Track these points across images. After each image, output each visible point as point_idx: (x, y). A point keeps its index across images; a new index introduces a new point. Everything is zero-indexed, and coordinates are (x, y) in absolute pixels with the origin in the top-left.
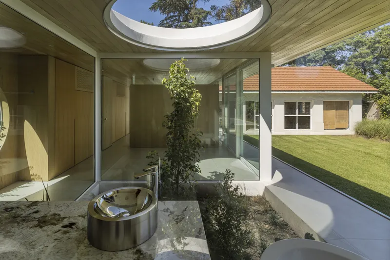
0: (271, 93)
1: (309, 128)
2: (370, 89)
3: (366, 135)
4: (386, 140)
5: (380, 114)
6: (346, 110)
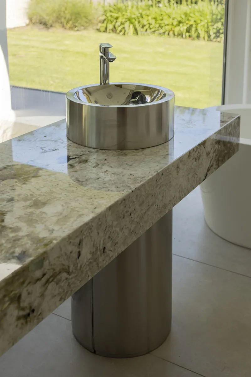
4: (70, 28)
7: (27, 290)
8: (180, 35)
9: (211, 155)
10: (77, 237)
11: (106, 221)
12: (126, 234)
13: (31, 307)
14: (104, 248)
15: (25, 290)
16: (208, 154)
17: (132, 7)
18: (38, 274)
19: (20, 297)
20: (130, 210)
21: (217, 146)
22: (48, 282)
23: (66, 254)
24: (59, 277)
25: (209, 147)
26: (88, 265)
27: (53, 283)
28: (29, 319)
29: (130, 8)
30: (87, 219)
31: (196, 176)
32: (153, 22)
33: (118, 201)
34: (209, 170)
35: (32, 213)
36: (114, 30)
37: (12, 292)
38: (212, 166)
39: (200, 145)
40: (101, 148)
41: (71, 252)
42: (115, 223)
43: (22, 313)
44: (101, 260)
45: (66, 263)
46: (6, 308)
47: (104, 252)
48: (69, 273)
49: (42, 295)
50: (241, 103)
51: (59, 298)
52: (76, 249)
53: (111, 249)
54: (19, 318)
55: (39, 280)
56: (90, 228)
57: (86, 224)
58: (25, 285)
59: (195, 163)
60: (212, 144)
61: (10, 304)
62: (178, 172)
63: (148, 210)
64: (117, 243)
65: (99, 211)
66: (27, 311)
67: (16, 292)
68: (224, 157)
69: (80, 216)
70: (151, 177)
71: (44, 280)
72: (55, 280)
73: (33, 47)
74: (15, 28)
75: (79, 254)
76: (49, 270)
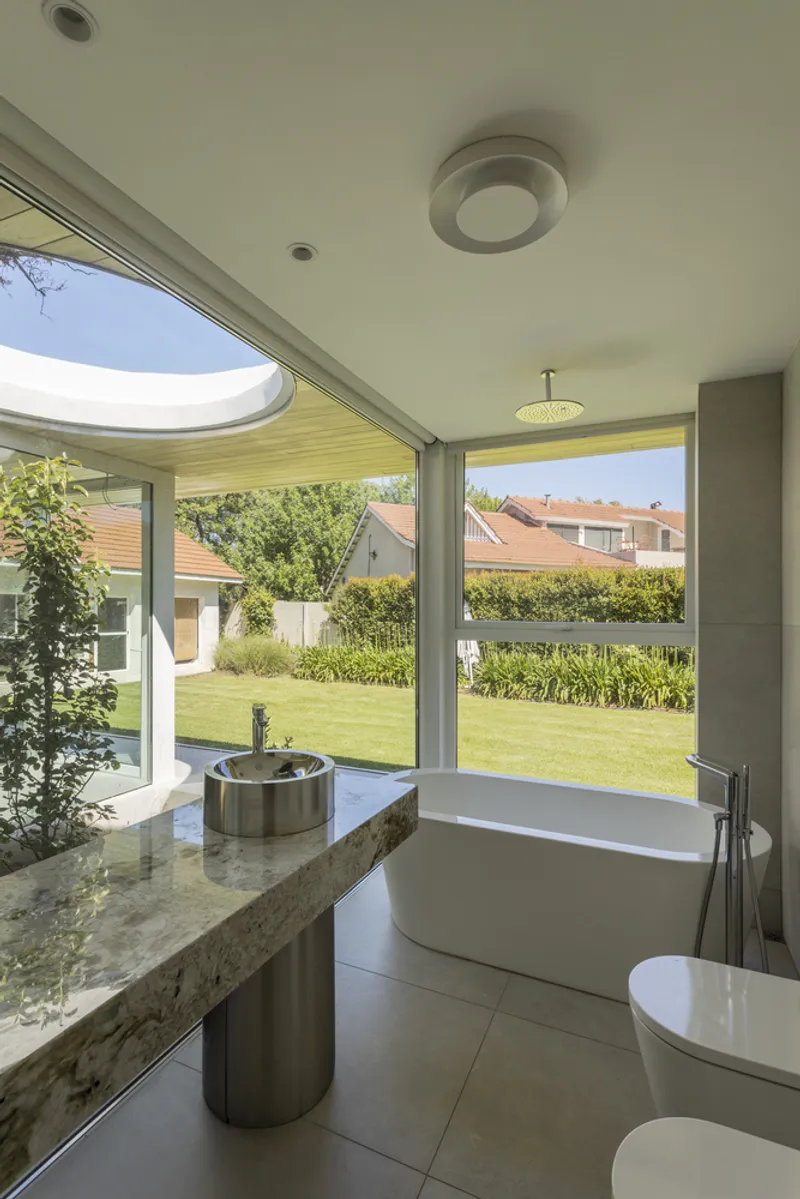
0: (173, 580)
1: (125, 668)
2: (237, 577)
3: (233, 669)
4: (262, 674)
5: (246, 627)
6: (192, 617)
7: (88, 1054)
8: (386, 681)
9: (379, 837)
10: (175, 966)
11: (222, 939)
12: (253, 954)
13: (93, 1078)
14: (218, 978)
15: (85, 1053)
16: (374, 837)
17: (333, 651)
18: (108, 1027)
19: (75, 1064)
20: (259, 921)
21: (386, 826)
22: (124, 1037)
23: (156, 992)
24: (143, 1027)
25: (374, 828)
26: (191, 1004)
27: (132, 1037)
28: (89, 1098)
29: (330, 651)
30: (191, 939)
31: (357, 867)
32: (356, 668)
33: (240, 910)
34: (376, 857)
35: (123, 933)
36: (313, 676)
37: (62, 1059)
38: (381, 851)
39: (362, 827)
40: (242, 836)
41: (165, 989)
42: (236, 940)
43: (77, 1090)
44: (212, 994)
45: (155, 1005)
46: (51, 1086)
47: (217, 982)
48: (159, 1019)
49: (114, 1058)
50: (438, 766)
51: (142, 1058)
52: (172, 985)
53: (230, 977)
54: (71, 1098)
55: (108, 1035)
56: (196, 952)
57: (190, 947)
58: (85, 1046)
59: (355, 850)
60: (379, 823)
61: (57, 1079)
62: (331, 864)
63: (287, 917)
64: (238, 968)
65: (211, 926)
66: (87, 1085)
67: (69, 1059)
68: (397, 839)
69: (185, 935)
70: (291, 873)
71: (118, 1035)
72: (137, 1032)
73: (216, 697)
74: (198, 674)
75: (178, 990)
76: (127, 1019)
